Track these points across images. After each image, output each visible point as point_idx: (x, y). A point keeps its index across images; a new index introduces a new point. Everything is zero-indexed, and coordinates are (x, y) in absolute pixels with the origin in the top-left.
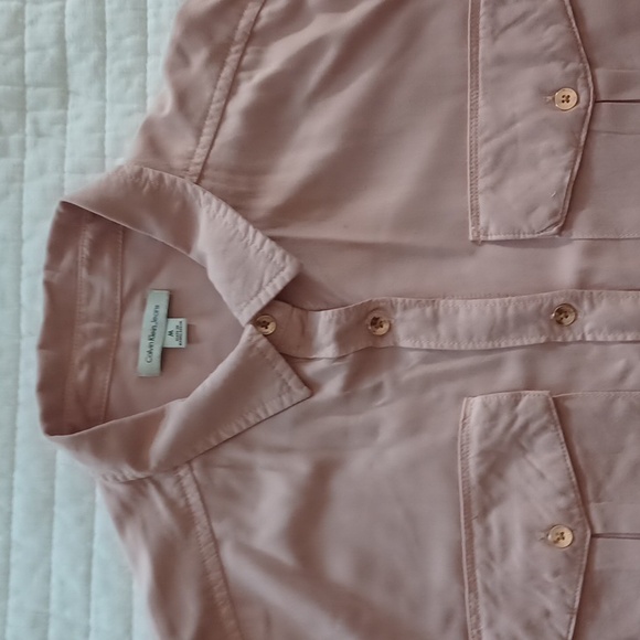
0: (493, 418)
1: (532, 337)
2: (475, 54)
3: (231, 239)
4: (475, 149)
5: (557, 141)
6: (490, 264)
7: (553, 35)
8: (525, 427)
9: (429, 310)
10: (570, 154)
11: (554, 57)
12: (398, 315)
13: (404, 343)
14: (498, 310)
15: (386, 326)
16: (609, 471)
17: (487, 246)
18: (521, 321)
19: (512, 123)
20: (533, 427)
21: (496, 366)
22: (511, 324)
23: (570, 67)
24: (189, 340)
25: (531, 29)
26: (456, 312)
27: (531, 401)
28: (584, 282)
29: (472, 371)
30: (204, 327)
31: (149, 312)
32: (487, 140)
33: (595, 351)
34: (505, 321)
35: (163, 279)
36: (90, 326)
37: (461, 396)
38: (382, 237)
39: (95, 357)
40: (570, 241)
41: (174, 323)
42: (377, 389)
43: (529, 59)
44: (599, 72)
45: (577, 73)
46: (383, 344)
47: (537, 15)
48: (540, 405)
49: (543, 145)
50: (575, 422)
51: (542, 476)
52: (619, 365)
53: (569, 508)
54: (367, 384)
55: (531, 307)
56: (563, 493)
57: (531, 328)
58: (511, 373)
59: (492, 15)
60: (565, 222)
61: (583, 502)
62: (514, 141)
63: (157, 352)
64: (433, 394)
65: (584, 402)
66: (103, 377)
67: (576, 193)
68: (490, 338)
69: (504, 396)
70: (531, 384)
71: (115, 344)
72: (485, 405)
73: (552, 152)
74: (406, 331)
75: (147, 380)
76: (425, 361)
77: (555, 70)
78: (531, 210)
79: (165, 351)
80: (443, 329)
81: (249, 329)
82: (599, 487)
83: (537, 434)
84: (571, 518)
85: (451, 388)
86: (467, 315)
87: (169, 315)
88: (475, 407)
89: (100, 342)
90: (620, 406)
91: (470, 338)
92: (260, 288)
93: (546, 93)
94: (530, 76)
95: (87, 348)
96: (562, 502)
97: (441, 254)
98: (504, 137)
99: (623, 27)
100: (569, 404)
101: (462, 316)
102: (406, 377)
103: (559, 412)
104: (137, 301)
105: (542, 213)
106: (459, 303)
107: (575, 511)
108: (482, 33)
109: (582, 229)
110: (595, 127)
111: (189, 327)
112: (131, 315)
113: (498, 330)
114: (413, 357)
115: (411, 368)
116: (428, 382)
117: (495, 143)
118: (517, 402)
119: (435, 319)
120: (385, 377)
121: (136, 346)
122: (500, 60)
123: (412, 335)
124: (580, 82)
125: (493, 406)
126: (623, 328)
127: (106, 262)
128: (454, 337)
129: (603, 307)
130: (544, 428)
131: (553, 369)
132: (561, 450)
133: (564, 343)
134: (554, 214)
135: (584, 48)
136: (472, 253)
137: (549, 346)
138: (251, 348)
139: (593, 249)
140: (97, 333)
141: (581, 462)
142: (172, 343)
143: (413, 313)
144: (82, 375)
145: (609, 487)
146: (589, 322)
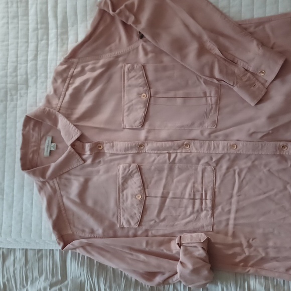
0: (125, 169)
1: (134, 151)
2: (124, 84)
3: (66, 126)
4: (124, 106)
5: (142, 106)
6: (126, 134)
7: (141, 81)
8: (132, 172)
9: (111, 144)
10: (145, 109)
11: (141, 86)
12: (105, 145)
13: (106, 151)
14: (127, 145)
15: (102, 147)
16: (150, 182)
17: (126, 130)
18: (132, 148)
19: (132, 100)
20: (134, 172)
21: (126, 157)
22: (129, 148)
23: (145, 89)
24: (56, 148)
25: (136, 79)
26: (118, 145)
27: (133, 166)
28: (146, 139)
29: (121, 159)
30: (60, 146)
31: (47, 142)
32: (126, 104)
33: (148, 155)
34: (128, 148)
35: (50, 134)
36: (33, 144)
37: (119, 164)
38: (102, 126)
39: (34, 152)
40: (144, 129)
41: (53, 144)
42: (100, 162)
43: (136, 86)
44: (151, 90)
45: (146, 90)
46: (101, 151)
47: (137, 76)
48: (135, 167)
49: (138, 106)
50: (144, 171)
51: (135, 183)
52: (153, 158)
53: (141, 190)
54: (97, 161)
55: (134, 144)
56: (140, 187)
57: (134, 149)
58: (129, 159)
59: (128, 75)
60: (143, 125)
61: (144, 189)
62: (132, 105)
63: (49, 151)
64: (112, 164)
65: (145, 167)
66: (36, 157)
67: (146, 118)
68: (125, 151)
69: (127, 165)
70: (134, 162)
71: (39, 148)
72: (123, 167)
73: (140, 108)
74: (107, 149)
75: (46, 158)
76: (111, 156)
77: (141, 89)
78: (136, 121)
79: (51, 151)
80: (115, 148)
81: (70, 147)
82: (148, 186)
83: (135, 173)
84: (141, 193)
85: (116, 162)
86: (120, 145)
87: (52, 142)
88: (121, 167)
89: (35, 148)
90: (153, 168)
91: (121, 151)
92: (72, 138)
93: (139, 94)
94: (136, 90)
95: (32, 149)
96: (139, 189)
97: (115, 131)
98: (130, 104)
99: (157, 80)
100: (142, 167)
101: (119, 146)
102: (106, 159)
103: (140, 168)
104: (44, 138)
105: (138, 122)
106: (118, 143)
107: (142, 191)
108: (126, 79)
109: (146, 127)
110: (150, 103)
111: (56, 145)
112: (43, 142)
113: (127, 149)
114: (108, 155)
115: (107, 157)
116: (111, 161)
117: (128, 105)
118: (130, 166)
119: (113, 146)
120: (101, 159)
121: (44, 149)
122: (129, 86)
123: (108, 150)
124: (147, 92)
125: (125, 167)
126: (154, 150)
127: (37, 129)
128: (117, 150)
129: (150, 145)
130: (136, 172)
131: (139, 159)
132: (139, 177)
133: (142, 153)
134: (140, 123)
135: (148, 84)
136: (122, 131)
137: (138, 153)
138: (70, 152)
139: (149, 131)
140: (35, 146)
141: (144, 180)
142: (52, 149)
143: (108, 144)
144: (31, 156)
145: (150, 186)
146: (147, 148)
